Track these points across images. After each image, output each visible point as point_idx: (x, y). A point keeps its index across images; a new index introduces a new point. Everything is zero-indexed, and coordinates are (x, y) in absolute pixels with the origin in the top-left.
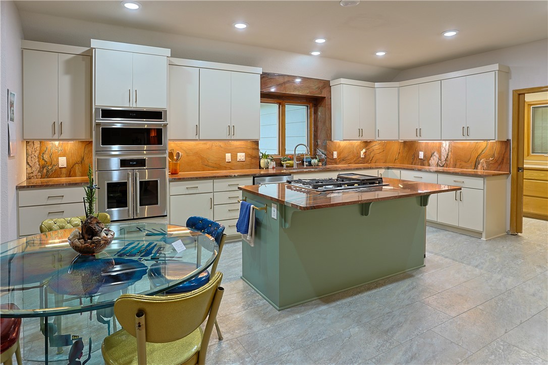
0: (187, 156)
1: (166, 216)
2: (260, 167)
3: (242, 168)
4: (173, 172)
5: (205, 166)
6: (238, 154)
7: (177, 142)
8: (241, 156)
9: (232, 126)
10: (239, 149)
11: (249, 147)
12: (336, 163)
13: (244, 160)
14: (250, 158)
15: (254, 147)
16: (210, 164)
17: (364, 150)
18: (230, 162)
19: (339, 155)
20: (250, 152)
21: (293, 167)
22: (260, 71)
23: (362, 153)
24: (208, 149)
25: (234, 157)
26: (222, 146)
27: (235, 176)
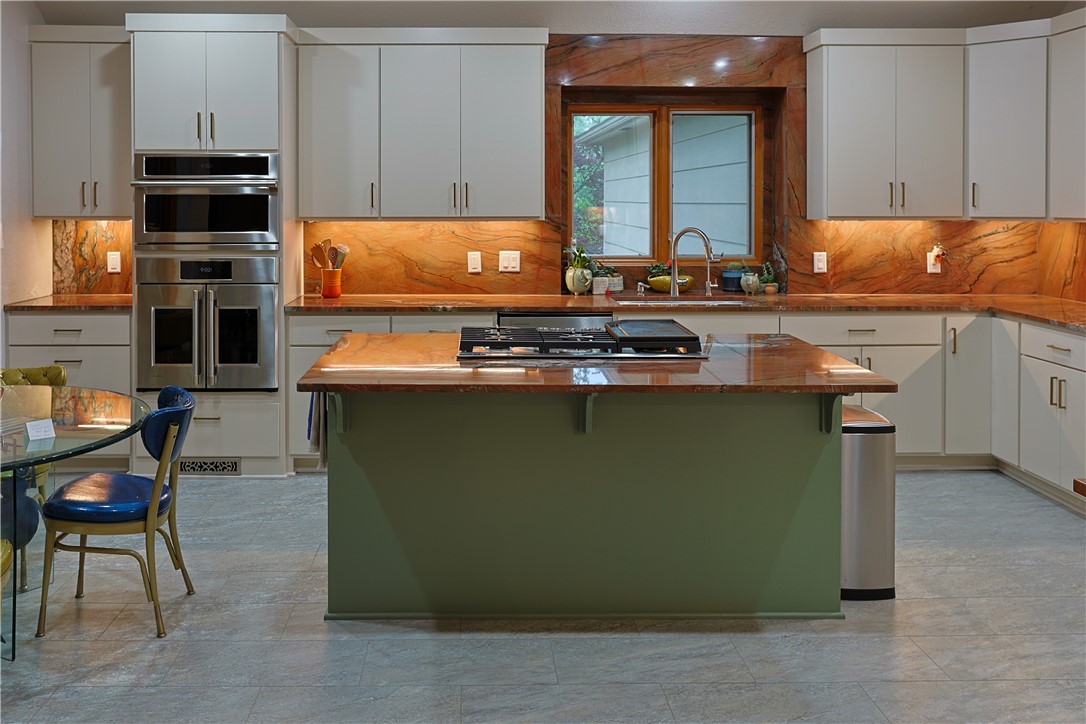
0: (370, 255)
1: (276, 390)
2: (565, 290)
3: (512, 288)
4: (327, 293)
5: (414, 283)
6: (501, 252)
7: (345, 223)
8: (509, 260)
9: (463, 184)
10: (505, 240)
11: (532, 237)
12: (824, 288)
13: (518, 269)
14: (535, 266)
15: (545, 235)
16: (427, 277)
17: (936, 251)
18: (478, 274)
19: (835, 261)
20: (534, 248)
21: (669, 293)
22: (542, 36)
23: (931, 257)
24: (422, 239)
25: (489, 262)
26: (457, 232)
27: (445, 309)
